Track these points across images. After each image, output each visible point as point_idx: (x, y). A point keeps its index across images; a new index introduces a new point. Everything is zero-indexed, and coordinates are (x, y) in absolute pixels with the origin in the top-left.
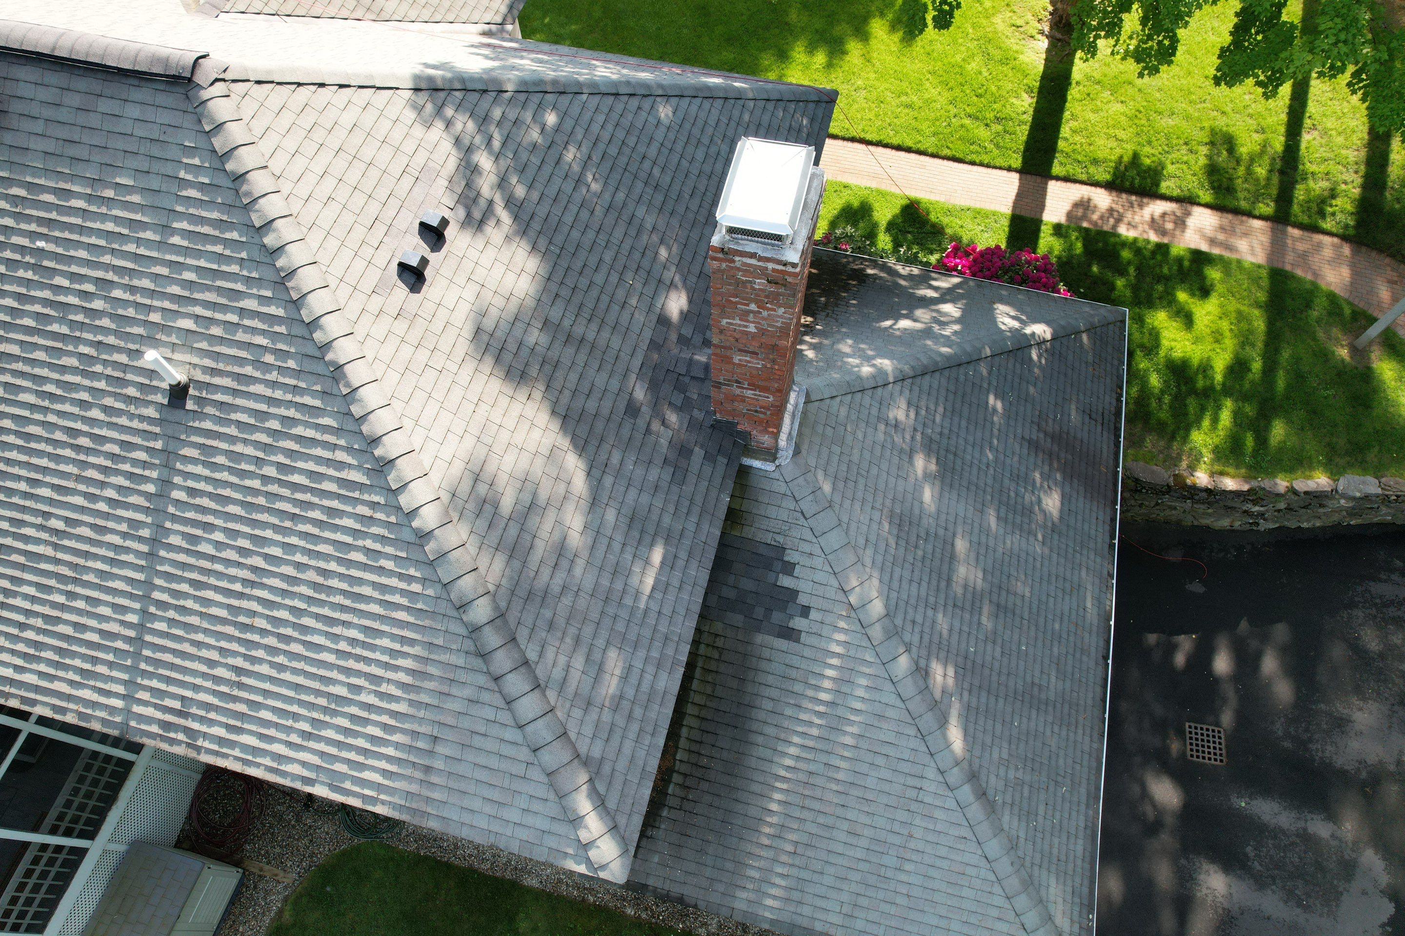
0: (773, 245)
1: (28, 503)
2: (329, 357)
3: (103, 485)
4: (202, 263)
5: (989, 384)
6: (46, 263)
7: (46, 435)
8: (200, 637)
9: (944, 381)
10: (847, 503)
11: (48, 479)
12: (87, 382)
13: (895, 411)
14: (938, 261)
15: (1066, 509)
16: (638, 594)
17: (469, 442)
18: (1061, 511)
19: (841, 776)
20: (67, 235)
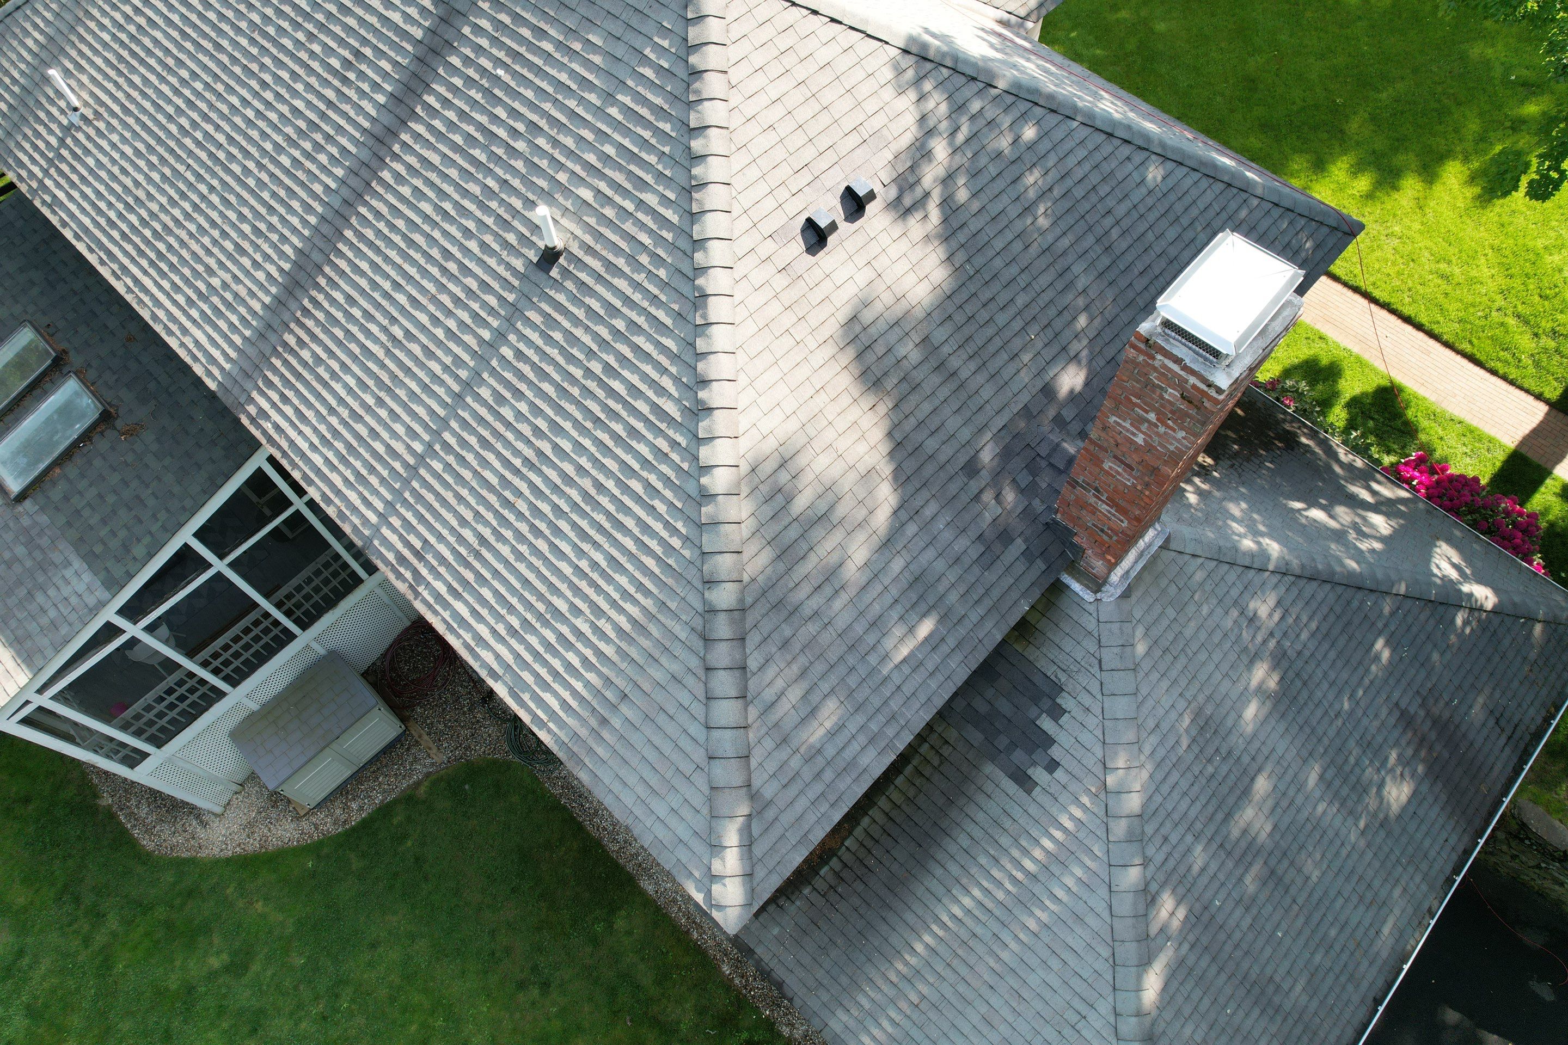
0: (1206, 359)
1: (384, 303)
2: (700, 282)
3: (449, 313)
4: (627, 143)
5: (1386, 626)
6: (497, 92)
7: (425, 247)
8: (464, 492)
9: (1332, 597)
10: (1155, 676)
11: (409, 288)
12: (478, 213)
13: (1259, 603)
14: (1392, 464)
15: (1411, 809)
16: (886, 657)
17: (793, 425)
18: (1404, 809)
19: (1005, 955)
20: (525, 72)
